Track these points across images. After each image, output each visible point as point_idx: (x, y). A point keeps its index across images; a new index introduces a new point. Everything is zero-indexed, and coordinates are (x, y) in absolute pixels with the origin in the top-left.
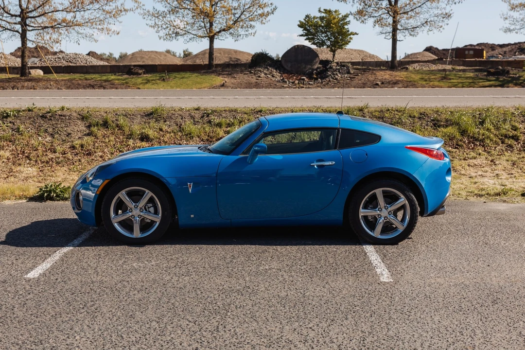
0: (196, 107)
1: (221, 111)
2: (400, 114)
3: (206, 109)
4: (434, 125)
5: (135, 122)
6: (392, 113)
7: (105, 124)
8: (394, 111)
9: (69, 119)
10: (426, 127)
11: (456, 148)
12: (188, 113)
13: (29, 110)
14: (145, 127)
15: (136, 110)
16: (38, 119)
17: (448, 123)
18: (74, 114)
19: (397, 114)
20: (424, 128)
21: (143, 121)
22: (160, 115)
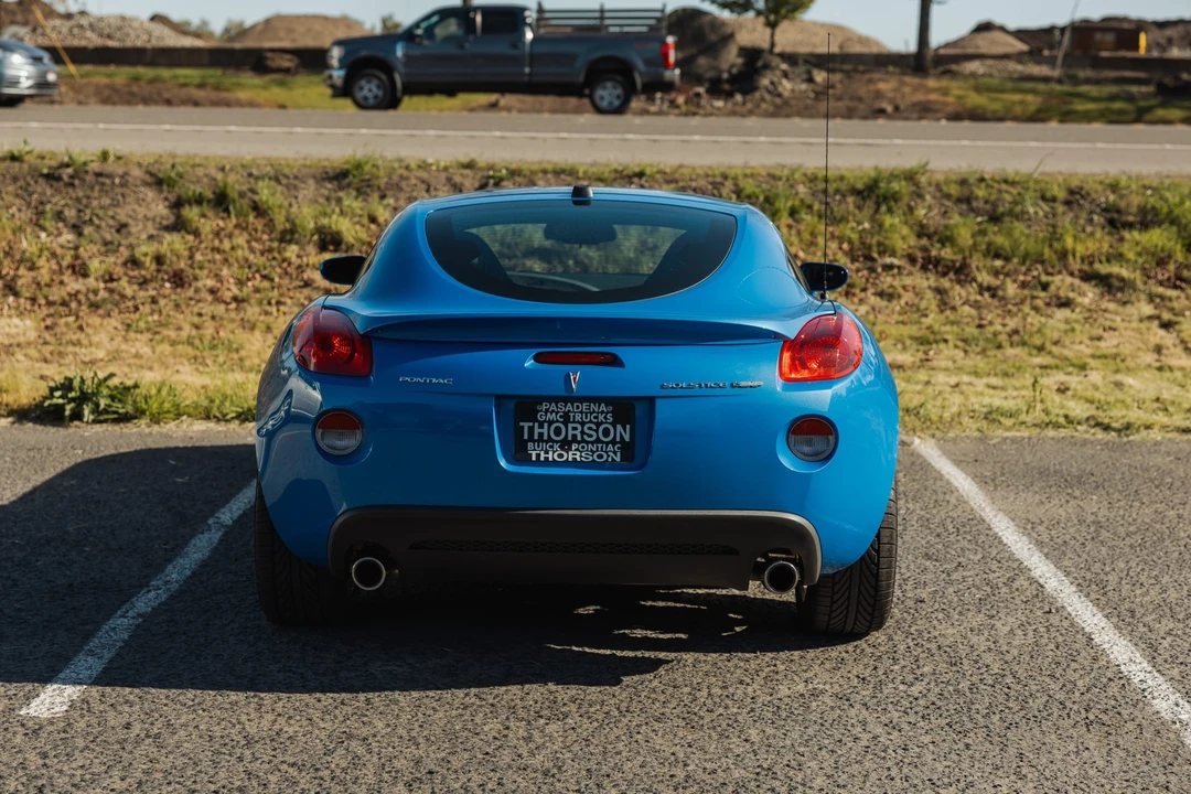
0: (465, 159)
1: (533, 173)
2: (1015, 191)
3: (491, 167)
4: (1112, 223)
5: (300, 196)
6: (992, 187)
7: (221, 201)
8: (998, 182)
9: (124, 185)
10: (1089, 229)
11: (1175, 287)
12: (443, 176)
13: (13, 158)
14: (329, 210)
15: (305, 166)
16: (36, 182)
17: (1147, 219)
18: (137, 172)
19: (1007, 192)
20: (1084, 231)
21: (322, 196)
22: (369, 180)
